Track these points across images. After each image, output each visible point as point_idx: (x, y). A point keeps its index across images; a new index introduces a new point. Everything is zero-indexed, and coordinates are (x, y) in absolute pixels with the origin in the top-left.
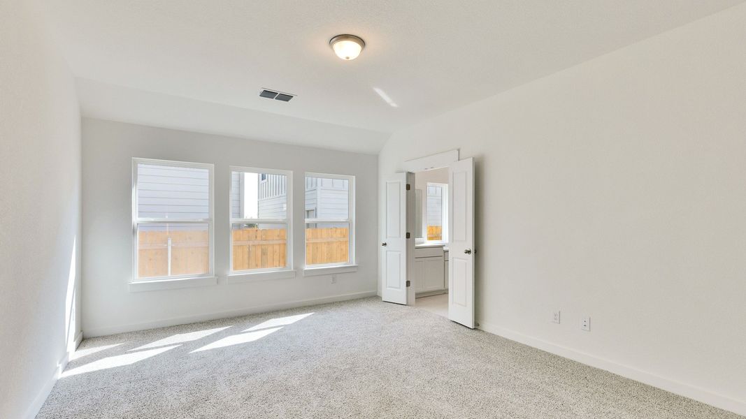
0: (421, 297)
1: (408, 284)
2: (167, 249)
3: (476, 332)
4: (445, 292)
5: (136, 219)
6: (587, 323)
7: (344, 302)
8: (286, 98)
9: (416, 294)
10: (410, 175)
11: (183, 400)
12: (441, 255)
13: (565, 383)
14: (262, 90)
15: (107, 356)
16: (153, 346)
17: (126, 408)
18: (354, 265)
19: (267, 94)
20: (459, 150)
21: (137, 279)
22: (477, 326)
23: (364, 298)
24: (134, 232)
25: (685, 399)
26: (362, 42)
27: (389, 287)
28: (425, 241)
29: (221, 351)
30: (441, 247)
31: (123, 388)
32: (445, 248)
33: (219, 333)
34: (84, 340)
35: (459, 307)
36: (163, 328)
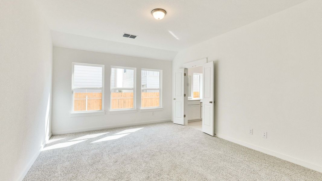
0: (190, 122)
1: (185, 116)
2: (86, 100)
3: (214, 137)
4: (201, 120)
5: (73, 87)
6: (265, 135)
7: (157, 123)
8: (133, 37)
9: (188, 121)
10: (186, 69)
11: (89, 161)
12: (199, 104)
13: (255, 161)
14: (124, 34)
15: (61, 142)
16: (79, 139)
17: (67, 164)
18: (162, 107)
19: (126, 35)
20: (207, 58)
21: (73, 111)
22: (215, 135)
23: (166, 122)
24: (72, 92)
25: (313, 171)
26: (165, 12)
27: (177, 117)
28: (192, 98)
29: (106, 142)
30: (199, 100)
31: (66, 155)
32: (201, 101)
33: (105, 134)
34: (52, 136)
35: (207, 127)
36: (83, 132)
